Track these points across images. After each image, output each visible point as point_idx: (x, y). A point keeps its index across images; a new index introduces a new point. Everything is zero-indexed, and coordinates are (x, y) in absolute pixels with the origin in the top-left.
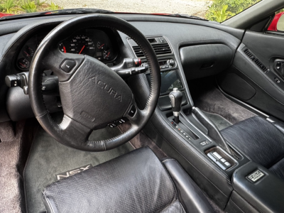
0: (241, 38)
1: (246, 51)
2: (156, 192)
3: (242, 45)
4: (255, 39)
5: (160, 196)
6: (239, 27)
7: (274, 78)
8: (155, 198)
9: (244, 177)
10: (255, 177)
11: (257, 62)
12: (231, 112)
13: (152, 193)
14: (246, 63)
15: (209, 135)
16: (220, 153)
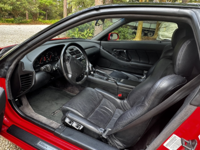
0: (100, 44)
1: (103, 48)
3: (101, 47)
4: (105, 44)
6: (99, 40)
7: (115, 56)
8: (98, 99)
9: (119, 81)
10: (122, 81)
11: (108, 52)
13: (96, 97)
14: (105, 53)
15: (104, 76)
16: (110, 80)
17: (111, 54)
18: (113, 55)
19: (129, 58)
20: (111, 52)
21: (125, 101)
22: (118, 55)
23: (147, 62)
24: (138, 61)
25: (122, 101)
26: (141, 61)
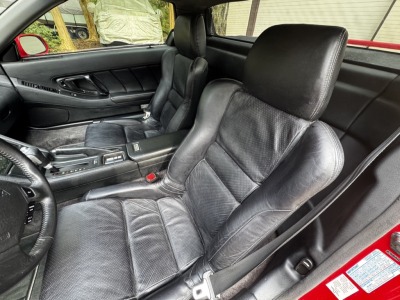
1: (23, 83)
2: (110, 213)
5: (114, 212)
7: (69, 94)
8: (114, 215)
9: (134, 153)
11: (45, 89)
12: (67, 137)
13: (110, 217)
15: (88, 156)
16: (109, 157)
17: (54, 91)
18: (63, 93)
19: (103, 91)
20: (52, 87)
21: (167, 181)
22: (75, 90)
23: (140, 89)
24: (123, 90)
25: (161, 184)
26: (128, 90)
